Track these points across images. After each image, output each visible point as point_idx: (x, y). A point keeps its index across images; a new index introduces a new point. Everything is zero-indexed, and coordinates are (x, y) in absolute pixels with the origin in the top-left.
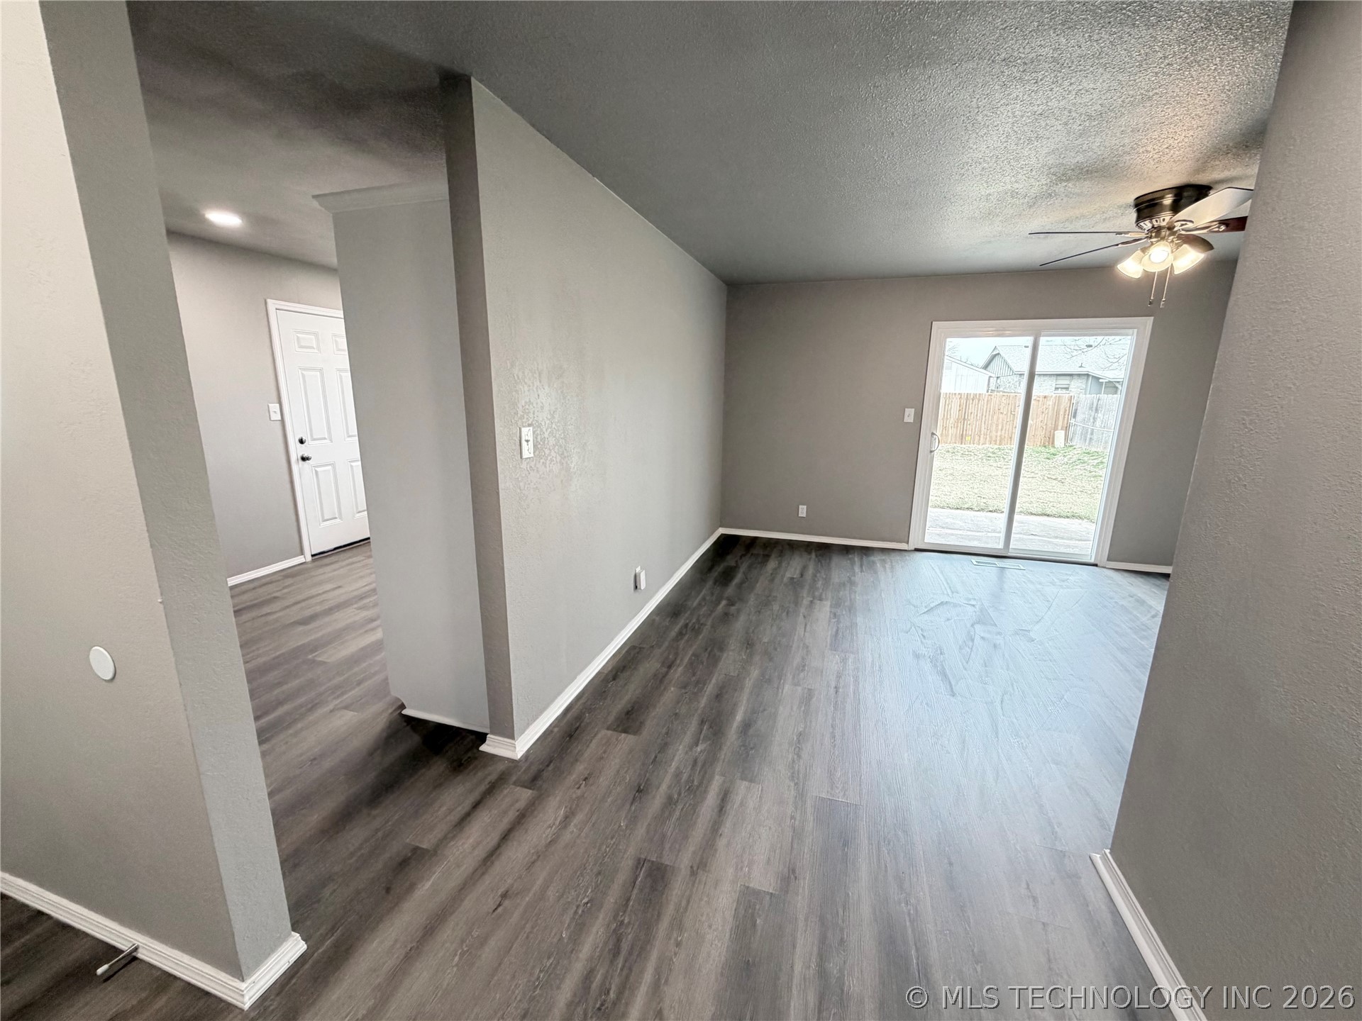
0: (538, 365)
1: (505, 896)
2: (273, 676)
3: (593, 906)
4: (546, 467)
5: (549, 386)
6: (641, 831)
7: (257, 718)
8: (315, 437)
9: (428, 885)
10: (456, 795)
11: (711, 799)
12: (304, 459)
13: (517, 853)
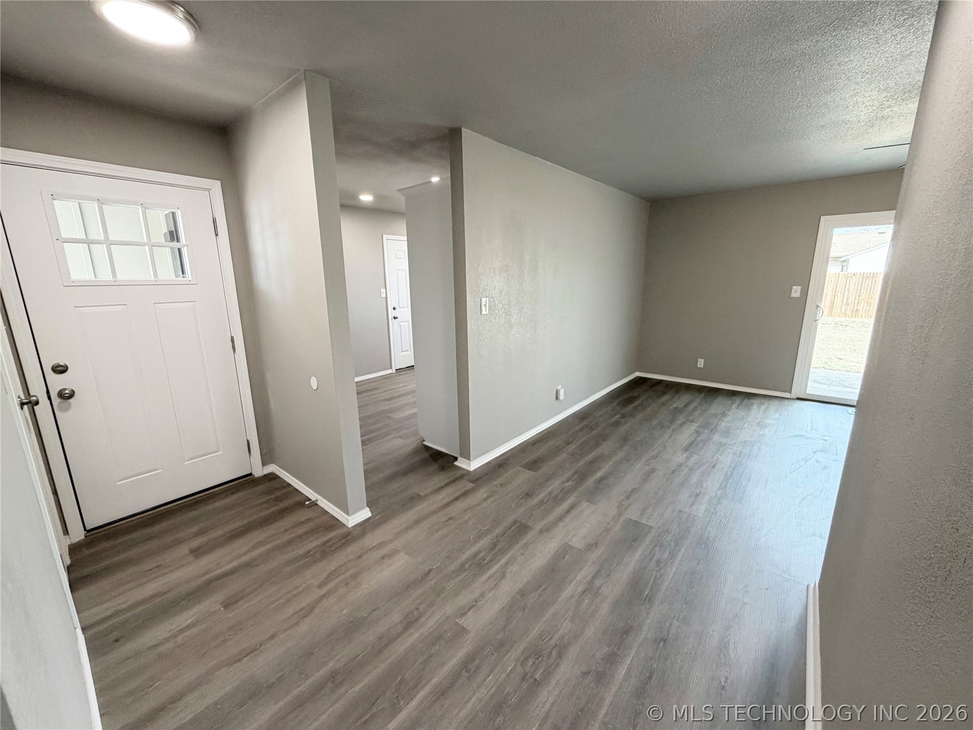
0: (493, 265)
1: (450, 518)
2: (370, 421)
3: (489, 531)
4: (496, 320)
5: (500, 276)
6: (522, 510)
7: (362, 436)
8: (400, 306)
9: (420, 507)
10: (439, 479)
11: (566, 505)
12: (395, 318)
13: (460, 505)
